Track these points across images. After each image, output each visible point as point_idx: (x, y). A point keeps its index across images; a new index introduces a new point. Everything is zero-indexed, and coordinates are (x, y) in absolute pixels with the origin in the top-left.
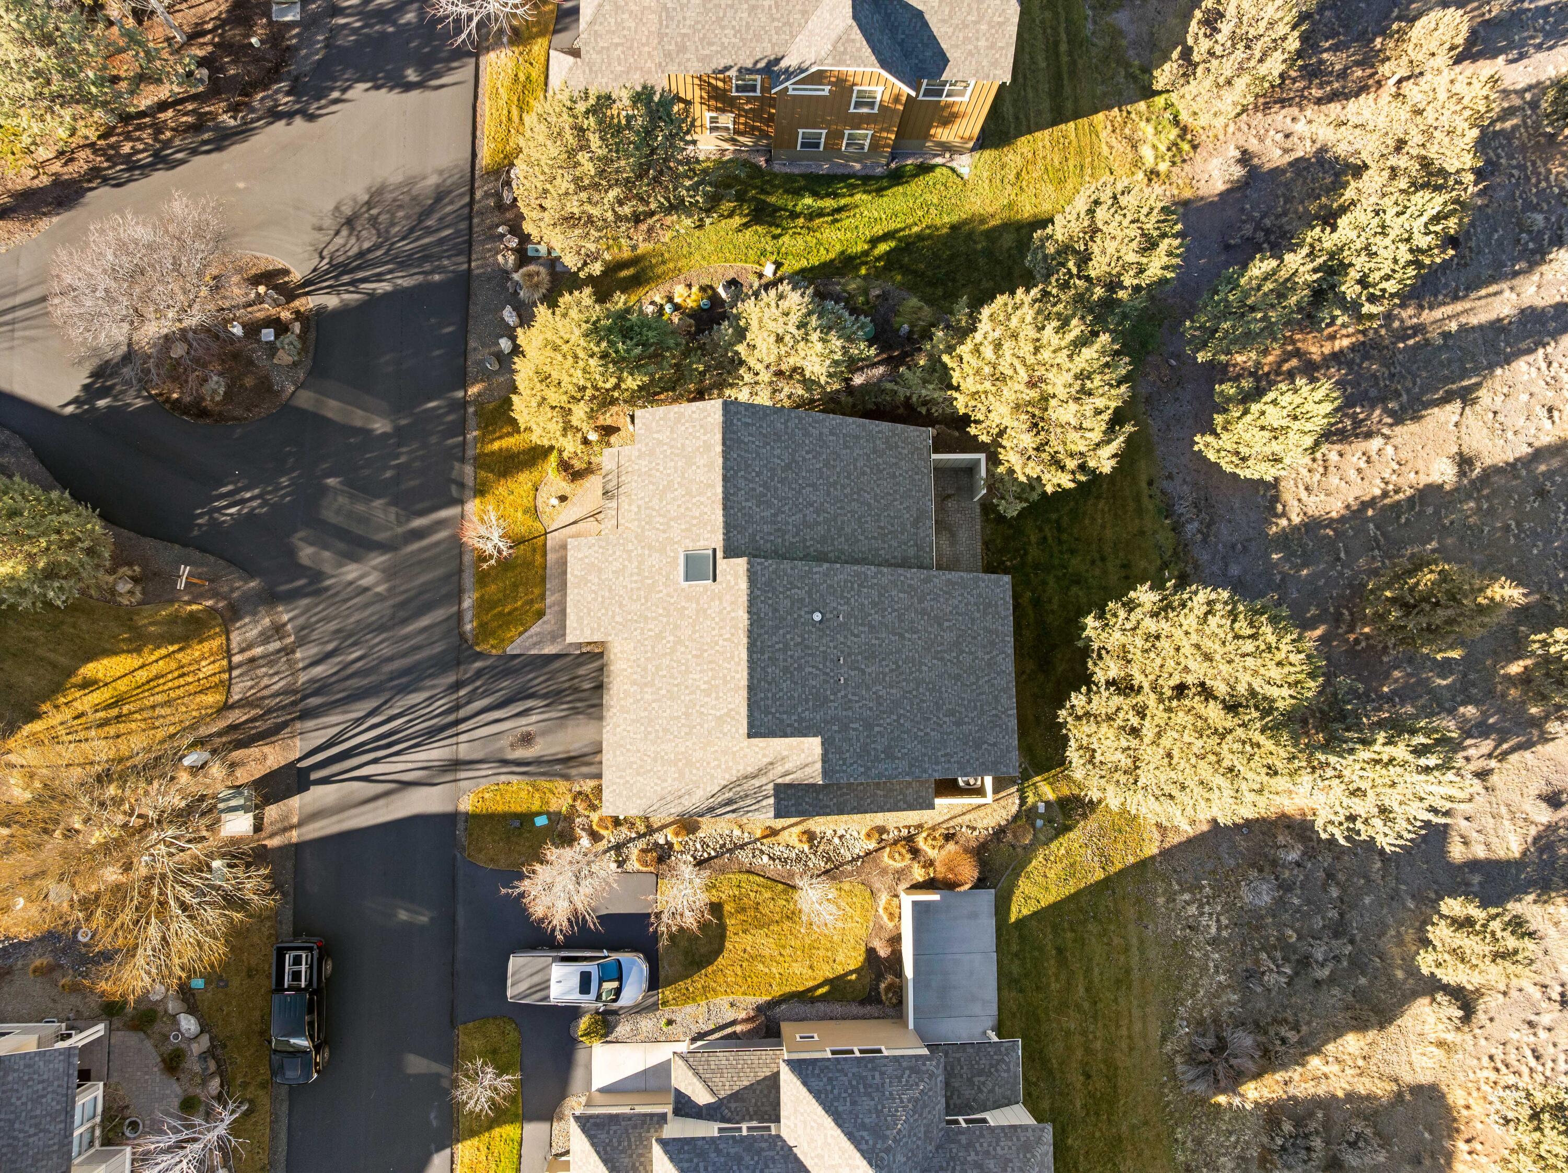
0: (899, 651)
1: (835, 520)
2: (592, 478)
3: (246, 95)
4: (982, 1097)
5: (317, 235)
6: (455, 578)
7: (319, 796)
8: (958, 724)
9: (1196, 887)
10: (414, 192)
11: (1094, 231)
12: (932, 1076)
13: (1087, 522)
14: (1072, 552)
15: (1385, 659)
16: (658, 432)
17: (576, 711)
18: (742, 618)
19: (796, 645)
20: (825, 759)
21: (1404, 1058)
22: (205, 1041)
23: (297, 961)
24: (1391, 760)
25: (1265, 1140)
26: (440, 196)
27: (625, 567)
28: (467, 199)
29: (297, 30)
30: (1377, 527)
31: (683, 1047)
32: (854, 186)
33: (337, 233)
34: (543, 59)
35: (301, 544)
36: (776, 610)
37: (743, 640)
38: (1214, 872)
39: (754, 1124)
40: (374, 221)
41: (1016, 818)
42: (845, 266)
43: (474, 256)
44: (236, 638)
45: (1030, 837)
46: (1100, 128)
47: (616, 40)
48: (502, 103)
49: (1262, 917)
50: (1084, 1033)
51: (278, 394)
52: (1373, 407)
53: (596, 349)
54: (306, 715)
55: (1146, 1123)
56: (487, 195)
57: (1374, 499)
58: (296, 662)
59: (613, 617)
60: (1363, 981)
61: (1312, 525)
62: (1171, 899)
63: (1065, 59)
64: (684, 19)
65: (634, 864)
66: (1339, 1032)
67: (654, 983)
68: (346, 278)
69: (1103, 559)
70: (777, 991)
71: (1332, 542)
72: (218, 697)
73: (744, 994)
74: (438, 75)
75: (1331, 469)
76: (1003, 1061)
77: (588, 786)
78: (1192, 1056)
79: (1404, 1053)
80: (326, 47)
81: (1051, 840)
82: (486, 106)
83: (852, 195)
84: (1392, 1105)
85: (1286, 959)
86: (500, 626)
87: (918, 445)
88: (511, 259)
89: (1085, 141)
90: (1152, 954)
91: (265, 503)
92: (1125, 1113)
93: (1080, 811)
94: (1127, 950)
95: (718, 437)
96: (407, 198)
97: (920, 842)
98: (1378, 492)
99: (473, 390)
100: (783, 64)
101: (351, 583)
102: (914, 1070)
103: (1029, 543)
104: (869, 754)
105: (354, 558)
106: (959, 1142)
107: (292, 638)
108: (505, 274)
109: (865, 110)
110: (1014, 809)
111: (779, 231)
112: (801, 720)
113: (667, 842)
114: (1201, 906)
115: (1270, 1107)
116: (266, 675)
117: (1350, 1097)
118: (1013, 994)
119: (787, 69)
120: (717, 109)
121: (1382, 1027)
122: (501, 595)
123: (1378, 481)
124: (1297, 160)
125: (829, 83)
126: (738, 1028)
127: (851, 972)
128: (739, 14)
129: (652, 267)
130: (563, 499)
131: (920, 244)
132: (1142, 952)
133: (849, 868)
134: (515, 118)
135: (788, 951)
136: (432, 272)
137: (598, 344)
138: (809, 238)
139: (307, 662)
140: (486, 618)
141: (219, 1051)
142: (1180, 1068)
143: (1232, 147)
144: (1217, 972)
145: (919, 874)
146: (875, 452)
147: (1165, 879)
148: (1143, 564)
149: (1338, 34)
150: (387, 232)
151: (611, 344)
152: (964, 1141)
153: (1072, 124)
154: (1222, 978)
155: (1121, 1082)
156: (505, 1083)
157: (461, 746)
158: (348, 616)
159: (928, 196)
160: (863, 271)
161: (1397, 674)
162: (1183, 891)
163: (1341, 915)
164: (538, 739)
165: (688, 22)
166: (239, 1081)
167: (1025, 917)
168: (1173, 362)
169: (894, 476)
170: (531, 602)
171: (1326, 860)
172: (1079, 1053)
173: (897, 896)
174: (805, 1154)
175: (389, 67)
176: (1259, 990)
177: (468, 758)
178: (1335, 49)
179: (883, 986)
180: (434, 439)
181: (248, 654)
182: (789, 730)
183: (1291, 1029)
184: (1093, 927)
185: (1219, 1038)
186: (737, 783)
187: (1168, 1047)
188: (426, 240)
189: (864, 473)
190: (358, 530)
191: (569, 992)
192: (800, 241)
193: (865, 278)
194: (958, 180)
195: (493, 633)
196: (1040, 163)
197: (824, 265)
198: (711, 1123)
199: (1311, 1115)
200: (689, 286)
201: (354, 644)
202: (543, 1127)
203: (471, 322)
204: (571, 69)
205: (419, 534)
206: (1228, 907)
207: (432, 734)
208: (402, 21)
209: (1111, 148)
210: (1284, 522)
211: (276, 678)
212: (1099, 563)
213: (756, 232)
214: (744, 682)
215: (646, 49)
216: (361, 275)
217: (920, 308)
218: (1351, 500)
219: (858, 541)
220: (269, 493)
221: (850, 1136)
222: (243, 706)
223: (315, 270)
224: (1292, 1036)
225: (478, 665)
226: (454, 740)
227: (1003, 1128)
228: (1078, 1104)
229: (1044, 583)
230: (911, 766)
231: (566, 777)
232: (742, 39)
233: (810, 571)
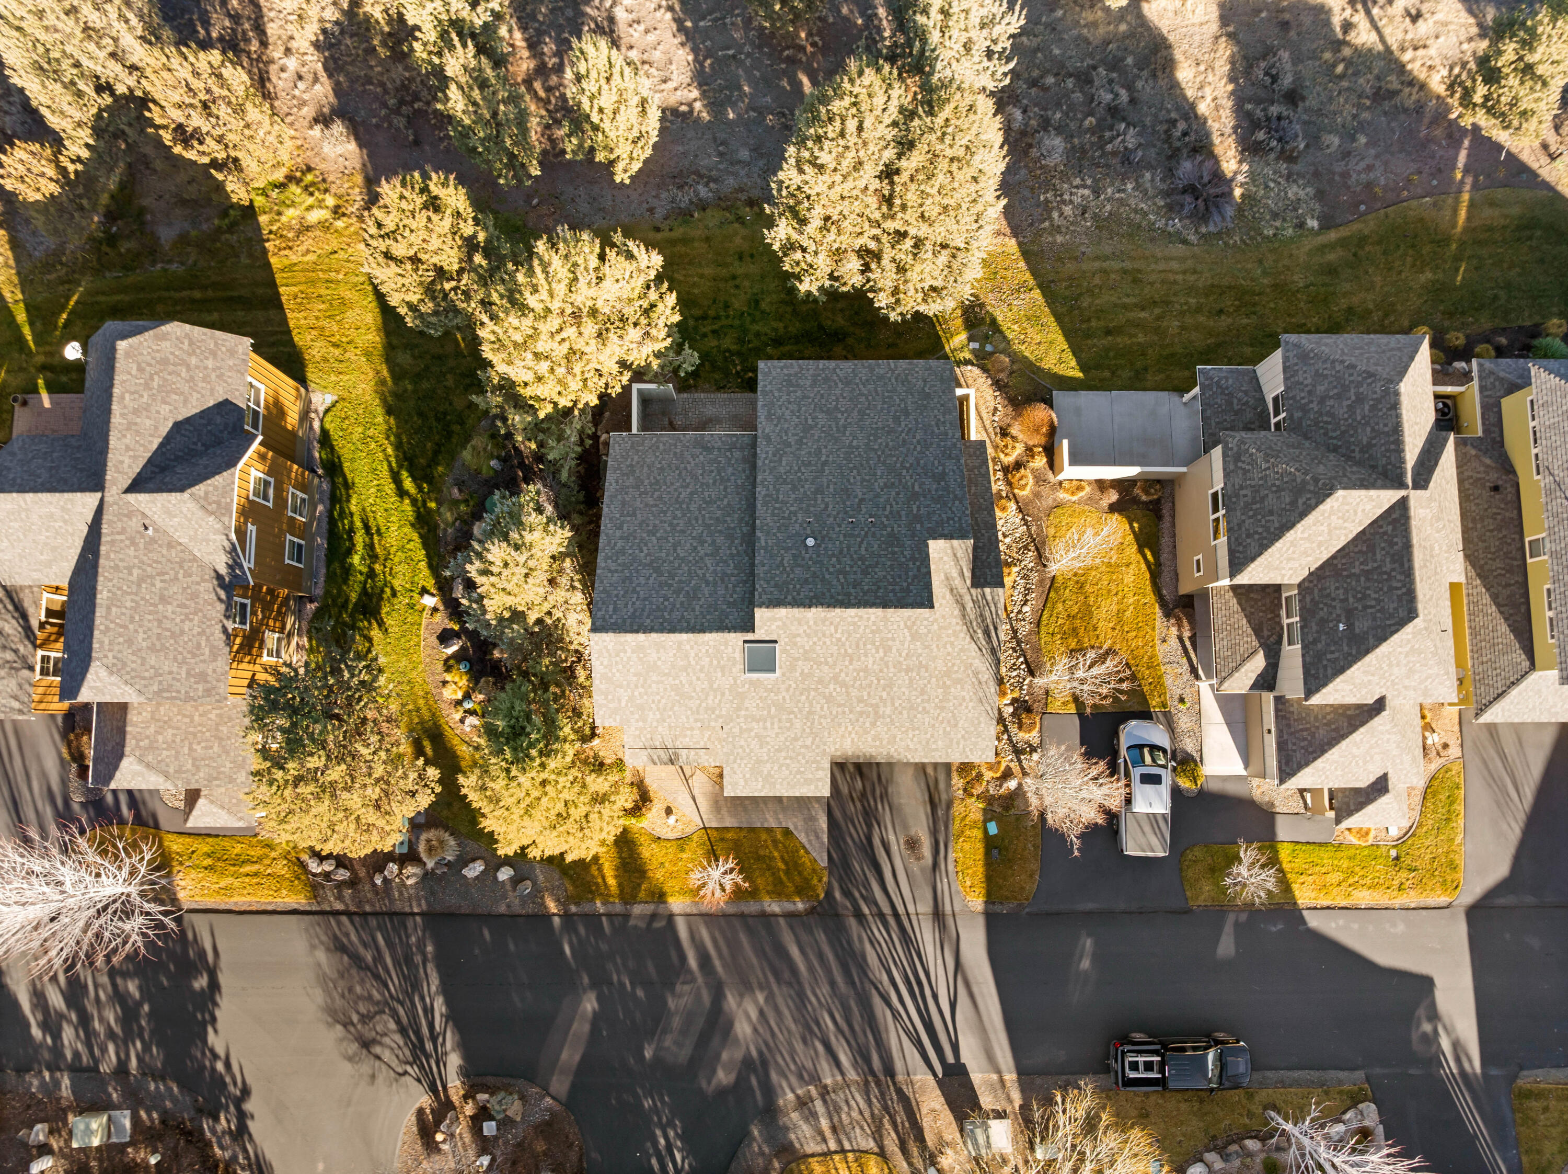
0: (840, 467)
1: (709, 526)
2: (648, 781)
3: (217, 1166)
4: (1252, 402)
5: (380, 1079)
6: (750, 921)
7: (970, 1055)
8: (907, 413)
9: (1047, 207)
10: (334, 975)
11: (415, 260)
12: (1242, 442)
13: (696, 291)
14: (727, 306)
15: (831, 20)
16: (620, 701)
17: (885, 795)
18: (815, 614)
19: (839, 562)
20: (949, 537)
21: (1197, 29)
22: (1211, 1157)
23: (1134, 1066)
24: (942, 11)
25: (1272, 156)
26: (339, 947)
27: (757, 736)
28: (344, 919)
29: (143, 1114)
30: (703, 18)
31: (1204, 686)
32: (342, 512)
33: (378, 1058)
34: (188, 840)
35: (714, 1082)
36: (806, 580)
37: (838, 613)
38: (1032, 189)
39: (1283, 612)
40: (366, 1018)
41: (984, 369)
42: (427, 523)
43: (407, 909)
44: (812, 1147)
45: (1002, 357)
46: (286, 262)
47: (186, 750)
48: (236, 883)
49: (1073, 147)
50: (1182, 313)
51: (553, 1114)
52: (585, 14)
53: (538, 761)
54: (890, 1071)
55: (1260, 262)
56: (340, 898)
57: (675, 20)
58: (836, 1083)
59: (807, 747)
60: (1130, 60)
61: (701, 78)
62: (1058, 229)
63: (210, 293)
64: (170, 673)
65: (1033, 736)
66: (1175, 85)
67: (1146, 715)
68: (429, 1046)
69: (734, 277)
70: (1150, 598)
71: (717, 60)
72: (872, 1163)
73: (1153, 629)
74: (202, 954)
75: (645, 57)
76: (1218, 382)
77: (958, 782)
78: (1201, 217)
79: (1192, 30)
80: (163, 1079)
81: (1005, 337)
82: (239, 901)
83: (352, 514)
84: (1238, 42)
85: (1111, 128)
86: (800, 873)
87: (628, 445)
88: (410, 870)
89: (300, 277)
90: (1107, 249)
91: (671, 1124)
92: (1253, 280)
93: (977, 309)
94: (1105, 272)
95: (630, 637)
96: (341, 984)
97: (1009, 460)
98: (669, 15)
99: (552, 906)
100: (223, 570)
101: (755, 1030)
102: (1237, 458)
103: (718, 347)
104: (941, 496)
105: (730, 1025)
106: (1300, 419)
107: (812, 1088)
108: (427, 876)
109: (271, 492)
110: (976, 371)
111: (388, 590)
112: (913, 559)
113: (1012, 704)
114: (1064, 202)
115: (1243, 150)
116: (849, 1114)
117: (1232, 79)
118: (1149, 377)
119: (230, 566)
120: (261, 648)
121: (1169, 47)
122: (768, 874)
123: (658, 14)
124: (326, 69)
125: (245, 523)
126: (1187, 634)
127: (1132, 527)
128: (169, 614)
129: (422, 723)
130: (669, 811)
131: (406, 447)
132: (1106, 258)
133: (1034, 528)
134: (253, 868)
135: (1113, 587)
136: (424, 954)
137: (532, 759)
138: (396, 560)
139: (836, 1072)
140: (791, 887)
141: (1219, 1142)
142: (1212, 228)
143: (311, 132)
144: (1124, 191)
145: (1040, 462)
146: (637, 487)
147: (1039, 234)
148: (738, 240)
149: (191, 20)
150: (378, 1003)
151: (532, 745)
152: (1300, 414)
153: (282, 290)
154: (1129, 186)
155: (1225, 282)
156: (1248, 854)
157: (921, 909)
158: (789, 1031)
159: (356, 437)
160: (433, 505)
161: (845, 10)
162: (1050, 218)
163: (1071, 76)
164: (912, 833)
165: (175, 669)
166: (1247, 1121)
167: (1078, 363)
168: (535, 202)
169: (662, 469)
170: (775, 842)
171: (1022, 85)
172: (1201, 319)
173: (1060, 483)
174: (1317, 559)
175: (190, 1008)
176: (1140, 153)
177: (931, 902)
178: (206, 24)
179: (1144, 498)
180: (604, 947)
181: (828, 1133)
182: (924, 570)
183: (1175, 126)
184: (1085, 302)
185: (1184, 191)
186: (968, 625)
187: (1192, 238)
188: (389, 961)
189: (660, 498)
190: (700, 1023)
191: (1160, 795)
192: (400, 568)
193: (439, 503)
194: (339, 406)
195: (807, 881)
196: (325, 323)
197: (426, 545)
198: (1283, 653)
199: (1249, 115)
200: (445, 683)
201: (818, 1024)
202: (1280, 822)
203: (479, 911)
204: (212, 802)
205: (705, 960)
206: (1064, 177)
207: (907, 940)
208: (137, 995)
209: (308, 251)
210: (698, 105)
211: (852, 1103)
212: (737, 282)
213: (388, 613)
214: (879, 612)
215: (196, 718)
216: (425, 1030)
217: (474, 448)
218: (677, 41)
219: (729, 505)
220: (660, 1119)
221: (1303, 515)
222: (881, 1136)
223: (419, 1081)
224: (1181, 126)
225: (838, 895)
226: (913, 918)
227: (1286, 379)
228: (1245, 321)
229: (758, 334)
230: (950, 457)
231: (950, 804)
232: (195, 613)
233: (765, 548)
